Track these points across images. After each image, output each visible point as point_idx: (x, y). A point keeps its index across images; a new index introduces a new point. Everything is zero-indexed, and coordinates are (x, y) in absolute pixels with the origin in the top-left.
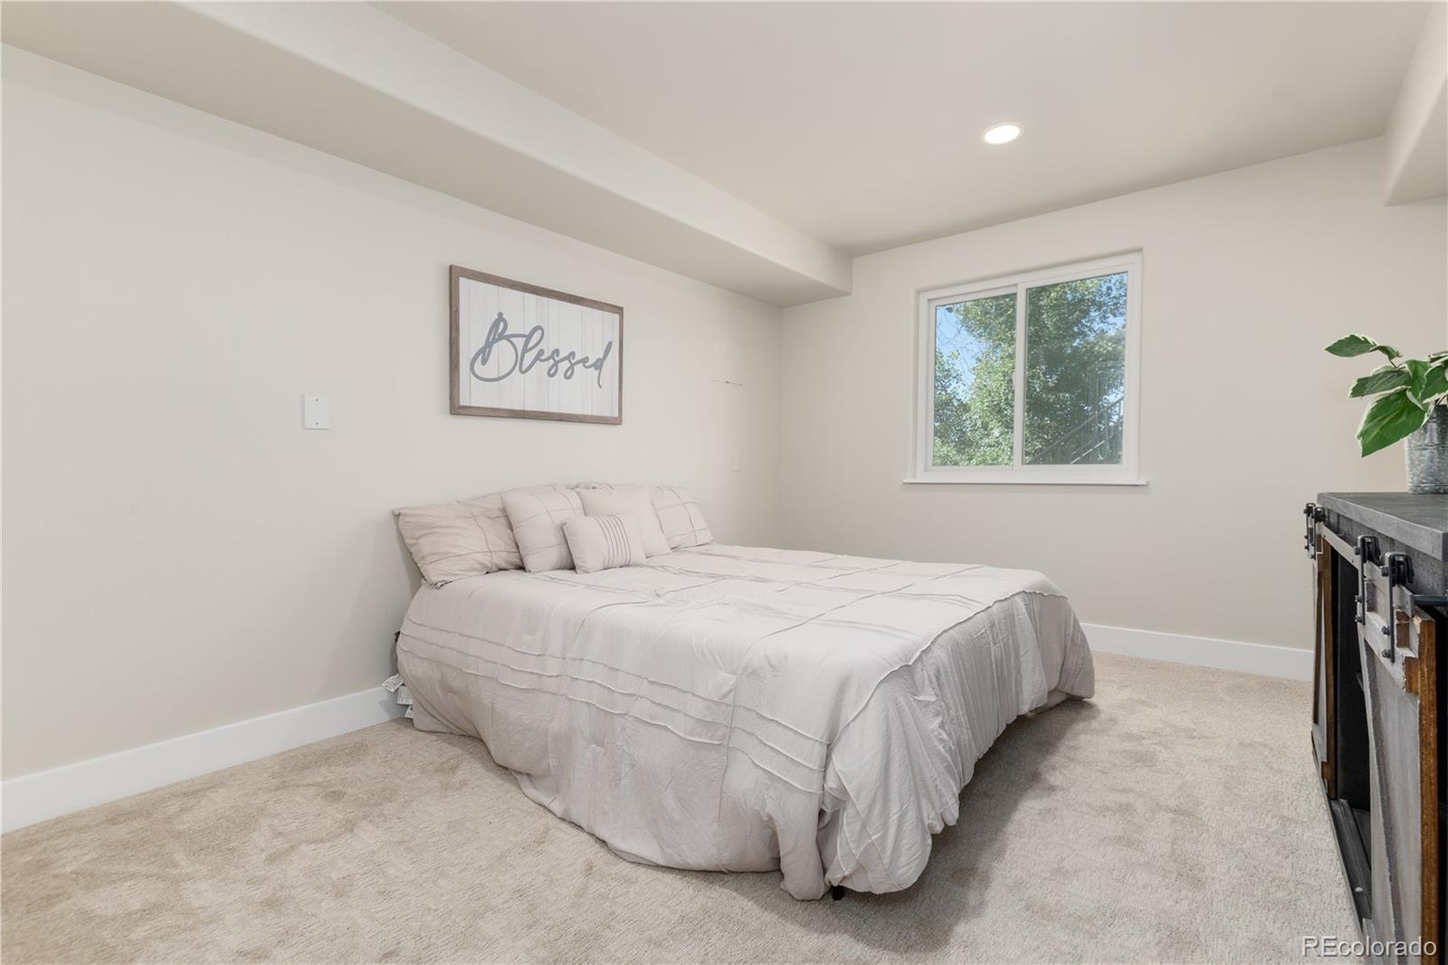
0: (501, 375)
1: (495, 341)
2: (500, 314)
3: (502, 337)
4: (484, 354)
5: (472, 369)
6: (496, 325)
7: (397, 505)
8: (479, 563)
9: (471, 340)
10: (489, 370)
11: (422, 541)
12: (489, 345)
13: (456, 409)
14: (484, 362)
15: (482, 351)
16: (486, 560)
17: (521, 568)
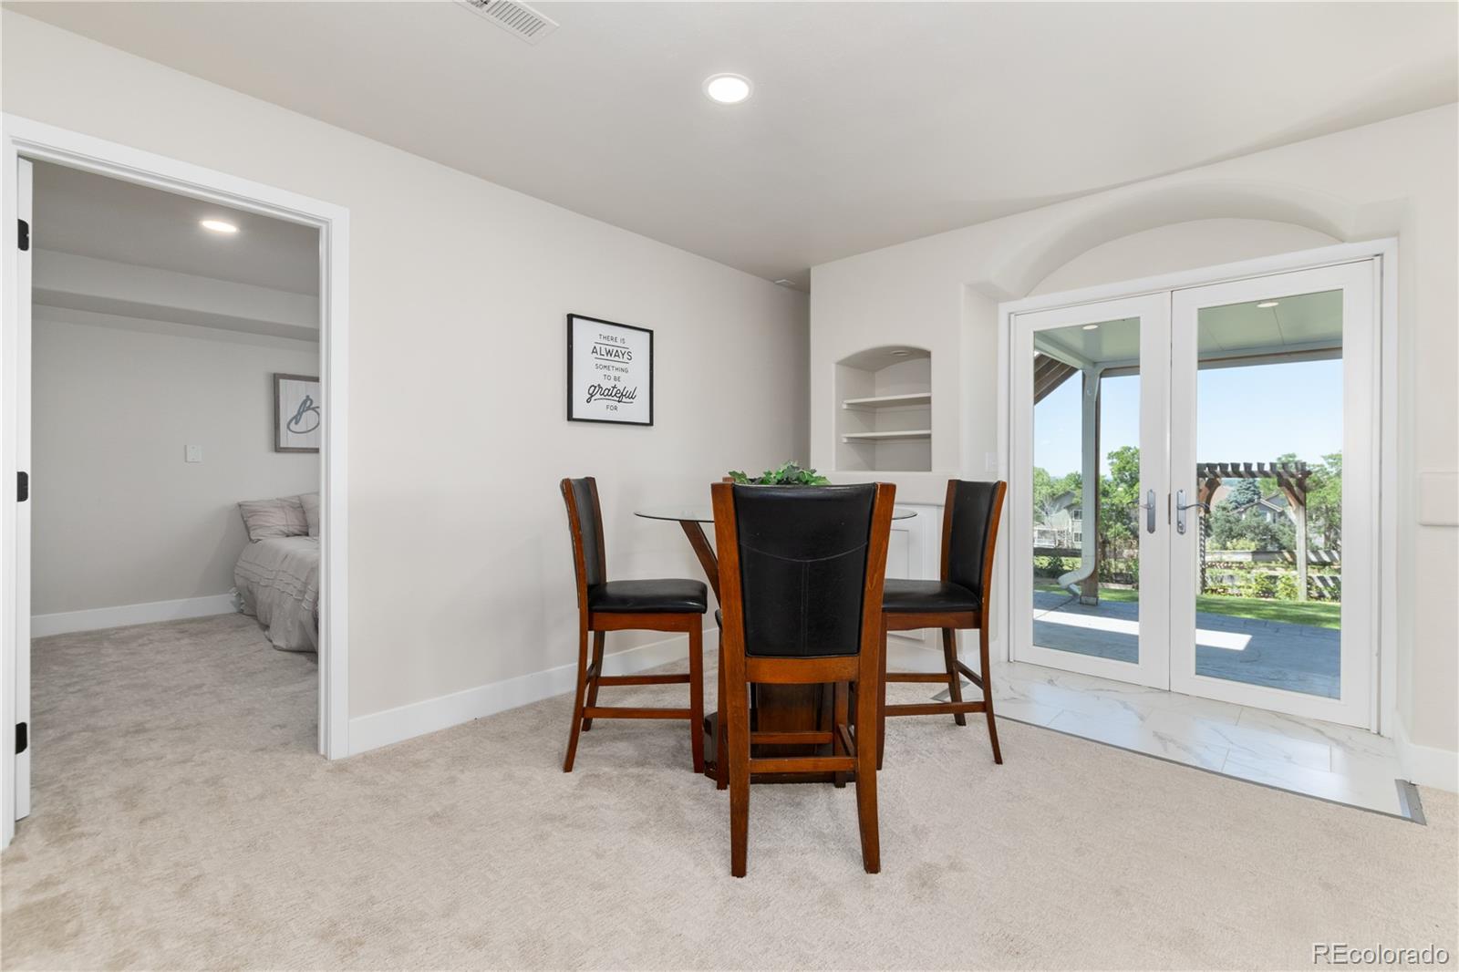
0: (309, 429)
1: (304, 411)
2: (308, 397)
3: (309, 408)
4: (297, 419)
5: (288, 427)
6: (305, 402)
7: (240, 499)
8: (281, 531)
9: (288, 412)
10: (301, 426)
11: (250, 519)
12: (300, 414)
13: (278, 449)
14: (296, 423)
15: (295, 417)
16: (285, 529)
17: (307, 534)
